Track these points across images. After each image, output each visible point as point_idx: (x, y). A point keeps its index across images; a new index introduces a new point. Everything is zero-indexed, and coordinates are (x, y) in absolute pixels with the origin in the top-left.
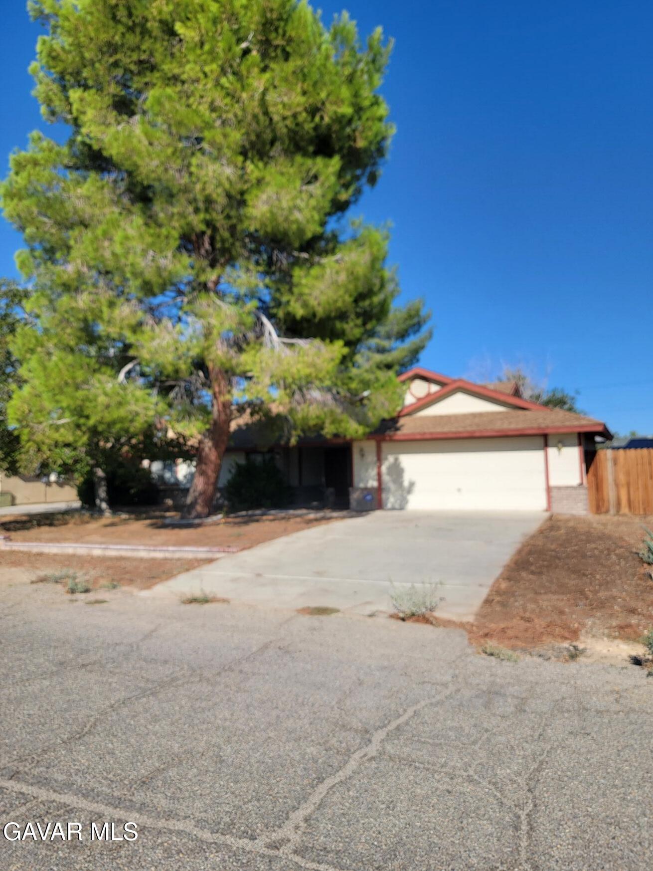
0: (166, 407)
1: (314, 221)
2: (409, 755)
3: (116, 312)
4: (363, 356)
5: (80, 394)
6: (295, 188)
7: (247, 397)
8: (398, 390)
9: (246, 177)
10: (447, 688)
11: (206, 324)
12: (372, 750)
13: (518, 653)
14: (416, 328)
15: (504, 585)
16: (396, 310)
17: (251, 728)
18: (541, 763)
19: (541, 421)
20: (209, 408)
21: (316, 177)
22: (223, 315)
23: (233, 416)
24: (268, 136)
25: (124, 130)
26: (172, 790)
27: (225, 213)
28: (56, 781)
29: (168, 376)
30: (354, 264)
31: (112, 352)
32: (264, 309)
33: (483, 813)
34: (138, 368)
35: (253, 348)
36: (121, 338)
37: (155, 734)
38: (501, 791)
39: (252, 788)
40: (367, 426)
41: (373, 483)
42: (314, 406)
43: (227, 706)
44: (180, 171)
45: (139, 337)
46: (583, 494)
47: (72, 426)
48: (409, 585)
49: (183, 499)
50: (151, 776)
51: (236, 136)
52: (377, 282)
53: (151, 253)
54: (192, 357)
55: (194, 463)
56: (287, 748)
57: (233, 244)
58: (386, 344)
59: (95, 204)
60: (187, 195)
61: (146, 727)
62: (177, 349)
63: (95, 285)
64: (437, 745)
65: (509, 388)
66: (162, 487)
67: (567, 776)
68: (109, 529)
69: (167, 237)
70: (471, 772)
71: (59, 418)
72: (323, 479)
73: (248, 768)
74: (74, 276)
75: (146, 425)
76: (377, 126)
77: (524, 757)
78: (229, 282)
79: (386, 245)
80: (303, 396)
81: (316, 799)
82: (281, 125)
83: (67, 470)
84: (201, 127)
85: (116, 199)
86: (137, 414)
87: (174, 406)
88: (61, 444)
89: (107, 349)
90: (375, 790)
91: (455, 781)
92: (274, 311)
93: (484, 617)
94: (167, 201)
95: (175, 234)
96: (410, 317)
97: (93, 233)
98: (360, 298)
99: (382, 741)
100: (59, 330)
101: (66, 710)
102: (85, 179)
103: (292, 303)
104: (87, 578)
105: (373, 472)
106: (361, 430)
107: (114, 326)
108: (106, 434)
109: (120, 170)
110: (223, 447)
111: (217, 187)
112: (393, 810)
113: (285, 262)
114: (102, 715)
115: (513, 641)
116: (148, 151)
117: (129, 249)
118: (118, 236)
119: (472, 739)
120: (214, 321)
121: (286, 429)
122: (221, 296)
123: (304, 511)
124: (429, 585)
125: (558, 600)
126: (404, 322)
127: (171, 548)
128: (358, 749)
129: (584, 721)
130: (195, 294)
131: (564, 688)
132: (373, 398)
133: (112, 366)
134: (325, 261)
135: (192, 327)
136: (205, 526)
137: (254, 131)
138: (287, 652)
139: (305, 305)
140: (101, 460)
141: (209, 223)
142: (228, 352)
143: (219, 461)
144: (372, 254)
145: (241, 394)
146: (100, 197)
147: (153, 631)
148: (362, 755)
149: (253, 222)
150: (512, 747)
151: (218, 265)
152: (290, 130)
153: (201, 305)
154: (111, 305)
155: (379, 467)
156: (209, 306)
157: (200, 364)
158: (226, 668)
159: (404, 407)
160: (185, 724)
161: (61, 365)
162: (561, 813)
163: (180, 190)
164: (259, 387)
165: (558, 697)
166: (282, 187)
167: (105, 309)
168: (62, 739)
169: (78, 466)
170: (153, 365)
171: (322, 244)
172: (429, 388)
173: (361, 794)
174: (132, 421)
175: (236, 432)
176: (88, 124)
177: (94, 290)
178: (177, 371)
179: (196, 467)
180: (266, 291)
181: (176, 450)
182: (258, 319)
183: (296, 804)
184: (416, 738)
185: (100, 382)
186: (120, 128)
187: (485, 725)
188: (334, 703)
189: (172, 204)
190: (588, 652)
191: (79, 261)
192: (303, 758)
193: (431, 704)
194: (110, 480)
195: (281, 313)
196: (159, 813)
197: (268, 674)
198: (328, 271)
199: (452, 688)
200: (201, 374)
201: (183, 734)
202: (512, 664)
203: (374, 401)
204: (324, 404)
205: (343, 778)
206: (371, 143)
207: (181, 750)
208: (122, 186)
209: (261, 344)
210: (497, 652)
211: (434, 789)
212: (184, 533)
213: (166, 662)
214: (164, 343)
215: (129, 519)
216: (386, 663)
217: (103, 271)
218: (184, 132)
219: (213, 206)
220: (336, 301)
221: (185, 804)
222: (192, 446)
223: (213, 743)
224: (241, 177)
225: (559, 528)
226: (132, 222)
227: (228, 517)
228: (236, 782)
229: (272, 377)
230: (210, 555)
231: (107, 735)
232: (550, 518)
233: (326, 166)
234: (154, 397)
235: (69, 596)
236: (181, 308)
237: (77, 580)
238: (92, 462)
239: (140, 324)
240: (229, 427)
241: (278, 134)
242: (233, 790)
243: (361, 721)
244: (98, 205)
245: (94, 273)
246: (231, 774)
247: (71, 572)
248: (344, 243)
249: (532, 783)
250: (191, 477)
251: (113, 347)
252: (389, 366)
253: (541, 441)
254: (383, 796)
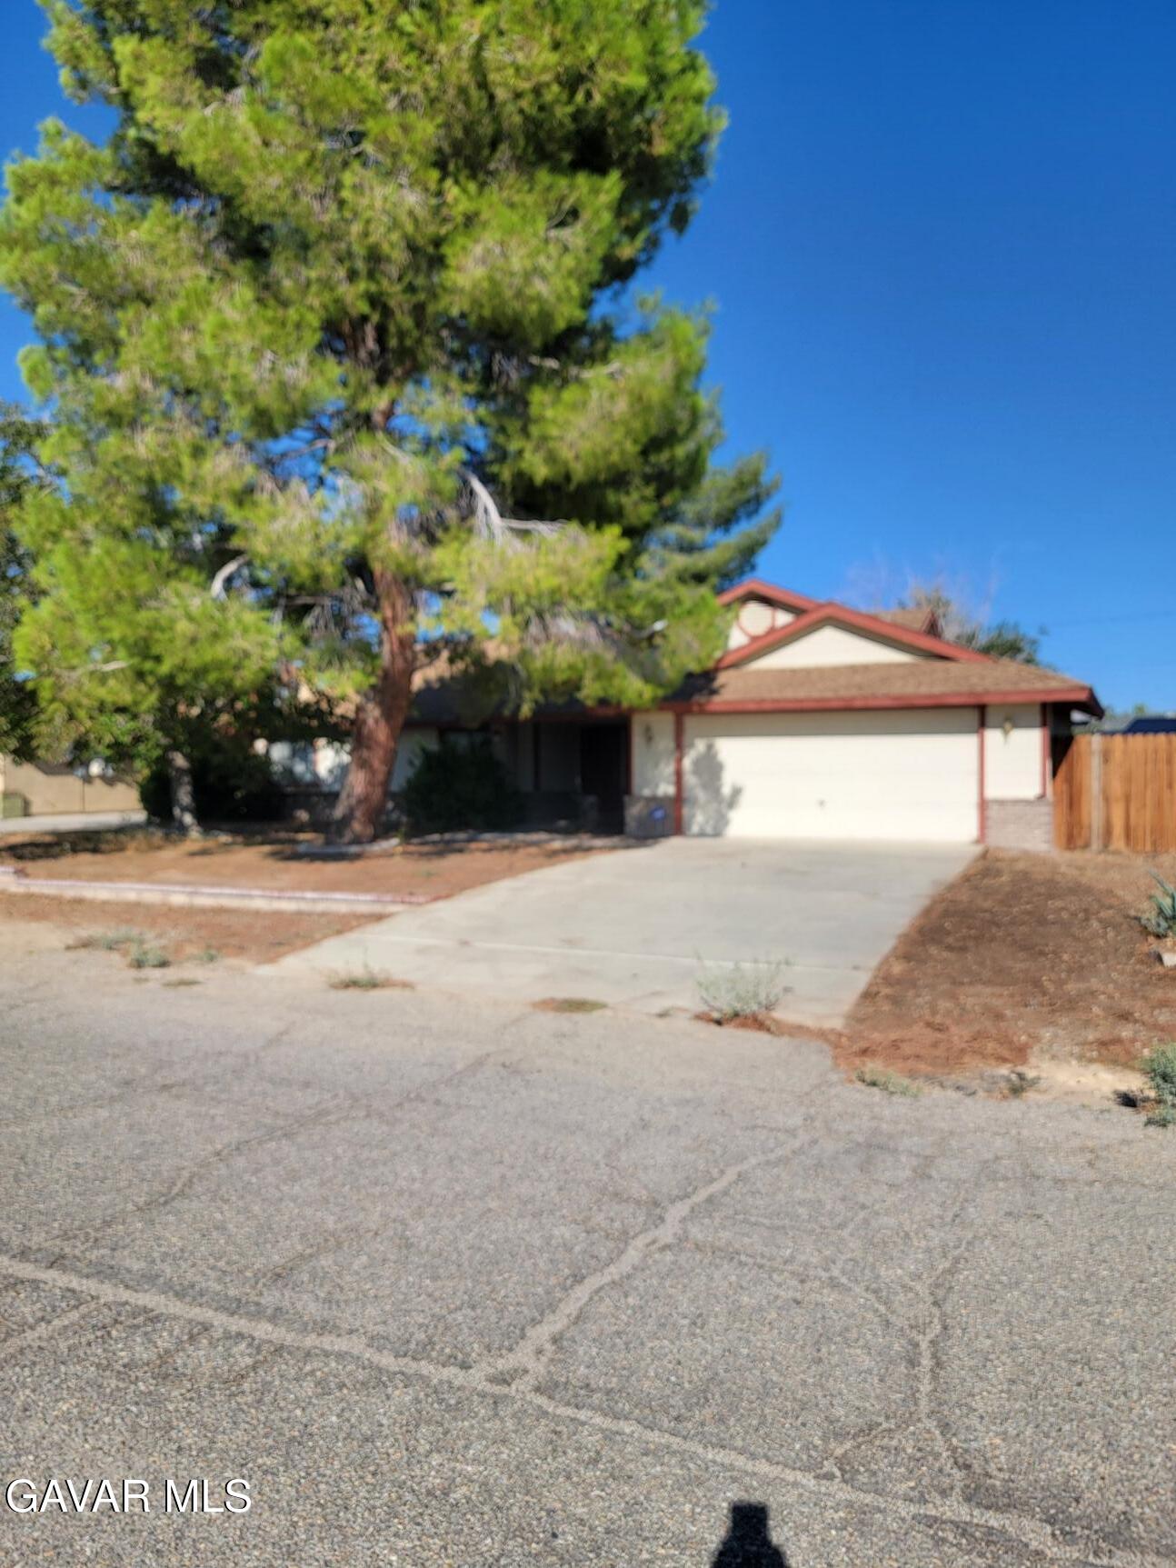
0: (298, 644)
1: (571, 298)
2: (729, 1244)
3: (207, 466)
4: (652, 557)
5: (144, 616)
6: (535, 235)
7: (445, 628)
8: (718, 621)
9: (445, 211)
10: (795, 1136)
11: (369, 491)
12: (666, 1233)
13: (920, 1082)
14: (751, 507)
15: (897, 968)
16: (715, 473)
17: (457, 1195)
18: (956, 1261)
19: (975, 680)
20: (375, 649)
21: (574, 213)
22: (400, 474)
23: (418, 663)
24: (486, 129)
25: (216, 116)
26: (327, 1288)
27: (406, 280)
28: (129, 1271)
29: (301, 588)
30: (645, 381)
31: (198, 540)
32: (476, 464)
33: (855, 1336)
34: (246, 572)
35: (456, 538)
36: (216, 516)
37: (294, 1199)
38: (885, 1304)
39: (462, 1289)
40: (660, 685)
41: (666, 789)
42: (565, 646)
43: (415, 1157)
44: (321, 197)
45: (248, 512)
46: (1045, 814)
47: (130, 674)
48: (731, 965)
49: (327, 811)
50: (290, 1265)
51: (427, 130)
52: (683, 415)
53: (269, 355)
54: (344, 552)
55: (348, 747)
56: (520, 1226)
57: (419, 341)
58: (696, 535)
59: (164, 261)
60: (334, 245)
61: (277, 1187)
62: (317, 537)
63: (167, 415)
64: (778, 1228)
65: (919, 620)
66: (290, 790)
67: (1000, 1283)
68: (199, 860)
69: (298, 326)
70: (836, 1272)
71: (106, 661)
72: (578, 781)
73: (454, 1257)
74: (127, 397)
75: (262, 675)
76: (692, 113)
77: (928, 1251)
78: (412, 413)
79: (702, 346)
80: (545, 628)
81: (570, 1307)
82: (510, 108)
83: (120, 755)
84: (361, 112)
85: (201, 250)
86: (246, 655)
87: (313, 644)
88: (109, 707)
89: (188, 535)
90: (670, 1296)
91: (808, 1286)
92: (495, 469)
93: (861, 1021)
94: (296, 257)
95: (314, 320)
96: (742, 485)
97: (161, 315)
98: (653, 445)
99: (683, 1220)
100: (102, 498)
101: (140, 1158)
102: (144, 211)
103: (527, 455)
104: (163, 942)
105: (668, 769)
106: (648, 692)
107: (203, 491)
108: (188, 693)
109: (208, 195)
110: (400, 720)
111: (389, 230)
112: (702, 1328)
113: (514, 375)
114: (201, 1166)
115: (911, 1064)
116: (261, 155)
117: (228, 347)
118: (208, 323)
119: (838, 1220)
120: (384, 486)
121: (512, 688)
122: (398, 439)
123: (542, 836)
124: (766, 966)
125: (993, 995)
126: (729, 496)
127: (309, 895)
128: (641, 1232)
129: (1033, 1195)
130: (350, 433)
131: (999, 1142)
132: (671, 633)
133: (200, 568)
134: (588, 374)
135: (345, 495)
136: (368, 858)
137: (460, 119)
138: (516, 1072)
139: (551, 458)
140: (182, 738)
141: (375, 301)
142: (409, 546)
143: (392, 744)
144: (677, 362)
145: (433, 622)
146: (173, 246)
147: (282, 1034)
148: (648, 1241)
149: (457, 298)
150: (907, 1235)
151: (392, 382)
152: (527, 118)
153: (360, 455)
154: (198, 452)
155: (679, 761)
156: (374, 457)
157: (358, 566)
158: (412, 1096)
159: (727, 653)
160: (344, 1185)
161: (108, 562)
162: (989, 1342)
163: (321, 236)
164: (467, 610)
165: (990, 1156)
166: (511, 231)
167: (186, 461)
168: (136, 1204)
169: (142, 748)
170: (273, 566)
171: (584, 342)
172: (774, 619)
173: (647, 1302)
174: (237, 667)
175: (420, 693)
176: (150, 103)
177: (165, 425)
178: (317, 578)
179: (350, 753)
180: (478, 432)
181: (315, 723)
182: (466, 482)
183: (536, 1314)
184: (741, 1217)
185: (178, 595)
186: (208, 111)
187: (861, 1198)
188: (598, 1157)
189: (305, 261)
190: (1043, 1084)
191: (136, 369)
192: (548, 1244)
193: (768, 1163)
194: (198, 774)
195: (506, 474)
196: (306, 1324)
197: (484, 1107)
198: (595, 394)
199: (803, 1137)
200: (360, 584)
201: (341, 1200)
202: (908, 1100)
203: (673, 639)
204: (584, 644)
205: (617, 1278)
206: (680, 146)
207: (340, 1226)
208: (213, 227)
209: (470, 530)
210: (883, 1080)
211: (772, 1298)
212: (332, 869)
213: (307, 1085)
214: (295, 526)
215: (234, 843)
216: (689, 1094)
217: (181, 388)
218: (327, 120)
219: (382, 267)
220: (607, 453)
221: (349, 1311)
222: (343, 717)
223: (392, 1216)
224: (436, 210)
225: (998, 873)
226: (232, 296)
227: (409, 844)
228: (435, 1278)
229: (489, 591)
230: (377, 908)
231: (213, 1200)
232: (984, 856)
233: (595, 191)
234: (277, 625)
235: (133, 973)
236: (324, 461)
237: (146, 946)
238: (164, 741)
239: (249, 490)
240: (409, 681)
241: (505, 125)
242: (430, 1290)
243: (646, 1187)
244: (170, 262)
245: (164, 392)
246: (425, 1266)
247: (135, 932)
248: (626, 341)
249: (941, 1293)
250: (343, 770)
251: (200, 532)
252: (700, 578)
253: (973, 717)
254: (684, 1306)
